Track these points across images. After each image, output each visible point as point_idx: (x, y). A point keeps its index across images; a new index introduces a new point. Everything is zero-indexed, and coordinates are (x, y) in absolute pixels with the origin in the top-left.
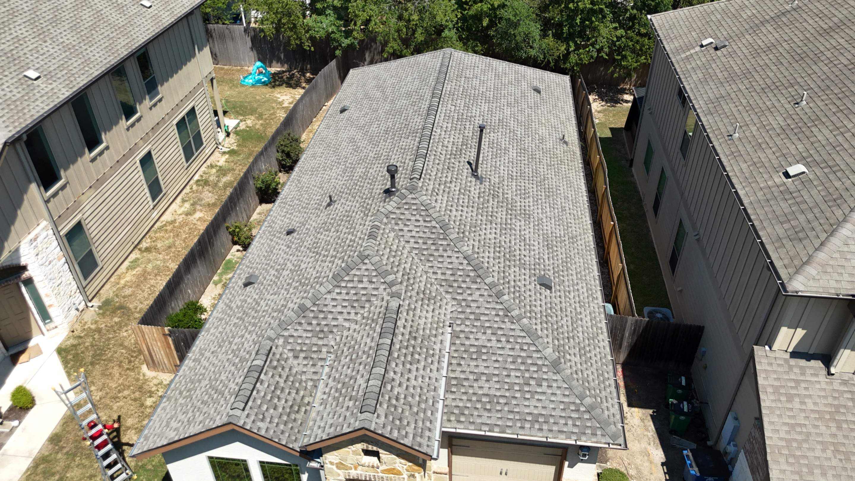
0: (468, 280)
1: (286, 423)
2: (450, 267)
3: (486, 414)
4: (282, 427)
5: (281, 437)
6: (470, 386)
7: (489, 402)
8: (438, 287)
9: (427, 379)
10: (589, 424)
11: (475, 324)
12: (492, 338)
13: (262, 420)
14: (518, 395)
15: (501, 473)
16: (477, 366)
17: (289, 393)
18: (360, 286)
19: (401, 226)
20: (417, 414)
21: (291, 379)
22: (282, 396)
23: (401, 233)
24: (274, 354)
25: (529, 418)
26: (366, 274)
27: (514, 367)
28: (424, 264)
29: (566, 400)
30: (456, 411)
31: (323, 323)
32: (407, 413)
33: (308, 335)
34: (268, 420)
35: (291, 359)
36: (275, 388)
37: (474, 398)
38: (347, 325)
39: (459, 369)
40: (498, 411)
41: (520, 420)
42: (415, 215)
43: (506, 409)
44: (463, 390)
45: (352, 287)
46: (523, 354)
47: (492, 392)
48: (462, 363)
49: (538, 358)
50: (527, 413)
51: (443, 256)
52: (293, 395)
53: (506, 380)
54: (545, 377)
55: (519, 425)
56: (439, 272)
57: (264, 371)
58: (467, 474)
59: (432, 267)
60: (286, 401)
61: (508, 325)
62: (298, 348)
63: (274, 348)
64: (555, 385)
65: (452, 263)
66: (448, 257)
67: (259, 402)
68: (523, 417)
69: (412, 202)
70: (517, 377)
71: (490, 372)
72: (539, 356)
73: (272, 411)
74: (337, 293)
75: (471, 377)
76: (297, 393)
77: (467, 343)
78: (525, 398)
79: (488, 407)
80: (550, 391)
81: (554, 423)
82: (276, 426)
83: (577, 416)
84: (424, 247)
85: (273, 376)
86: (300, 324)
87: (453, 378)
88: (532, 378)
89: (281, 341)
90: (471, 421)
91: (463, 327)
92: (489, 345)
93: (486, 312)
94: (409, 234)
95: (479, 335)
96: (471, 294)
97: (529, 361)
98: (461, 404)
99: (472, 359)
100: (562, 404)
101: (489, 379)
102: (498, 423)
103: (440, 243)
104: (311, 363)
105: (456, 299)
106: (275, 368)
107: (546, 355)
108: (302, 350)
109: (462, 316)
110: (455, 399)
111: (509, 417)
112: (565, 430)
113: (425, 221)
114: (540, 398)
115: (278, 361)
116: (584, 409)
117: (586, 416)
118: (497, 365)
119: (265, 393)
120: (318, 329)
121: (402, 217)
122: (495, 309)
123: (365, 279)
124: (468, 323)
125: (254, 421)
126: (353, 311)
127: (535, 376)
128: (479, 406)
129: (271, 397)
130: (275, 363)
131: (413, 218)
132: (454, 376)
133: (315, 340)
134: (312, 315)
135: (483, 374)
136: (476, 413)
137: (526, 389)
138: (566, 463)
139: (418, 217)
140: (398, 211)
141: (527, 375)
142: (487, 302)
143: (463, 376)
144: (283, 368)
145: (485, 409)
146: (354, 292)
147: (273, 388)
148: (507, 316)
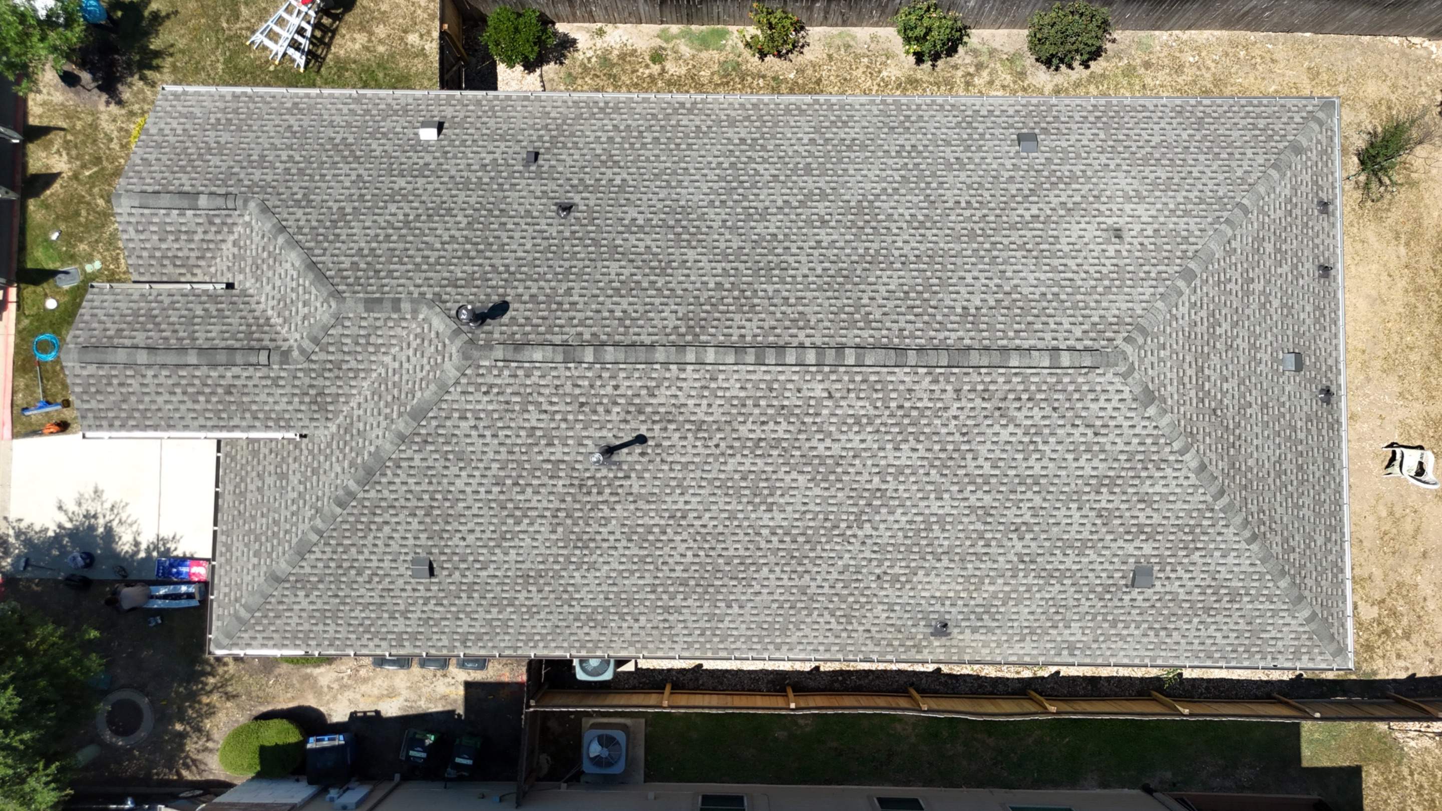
0: (353, 454)
1: (152, 257)
3: (232, 488)
4: (145, 254)
9: (177, 415)
13: (137, 231)
17: (191, 250)
19: (414, 345)
20: (121, 409)
21: (212, 246)
23: (404, 345)
24: (230, 216)
27: (270, 522)
29: (244, 587)
31: (265, 267)
32: (112, 398)
33: (253, 251)
34: (142, 237)
36: (186, 232)
39: (267, 453)
40: (234, 503)
43: (236, 513)
45: (298, 294)
46: (282, 534)
47: (249, 495)
50: (233, 538)
52: (193, 254)
56: (362, 412)
57: (198, 212)
60: (179, 249)
61: (308, 514)
63: (237, 213)
67: (155, 220)
73: (155, 237)
75: (261, 468)
76: (198, 258)
84: (390, 384)
85: (198, 224)
91: (305, 452)
94: (404, 359)
95: (298, 475)
101: (260, 490)
103: (395, 408)
105: (333, 441)
106: (212, 223)
108: (240, 248)
110: (243, 451)
114: (245, 555)
119: (171, 223)
120: (259, 261)
121: (426, 343)
124: (310, 459)
125: (129, 223)
127: (263, 549)
128: (238, 479)
129: (171, 232)
130: (217, 221)
131: (425, 361)
132: (261, 447)
133: (249, 261)
135: (264, 482)
139: (427, 368)
140: (433, 335)
147: (184, 229)
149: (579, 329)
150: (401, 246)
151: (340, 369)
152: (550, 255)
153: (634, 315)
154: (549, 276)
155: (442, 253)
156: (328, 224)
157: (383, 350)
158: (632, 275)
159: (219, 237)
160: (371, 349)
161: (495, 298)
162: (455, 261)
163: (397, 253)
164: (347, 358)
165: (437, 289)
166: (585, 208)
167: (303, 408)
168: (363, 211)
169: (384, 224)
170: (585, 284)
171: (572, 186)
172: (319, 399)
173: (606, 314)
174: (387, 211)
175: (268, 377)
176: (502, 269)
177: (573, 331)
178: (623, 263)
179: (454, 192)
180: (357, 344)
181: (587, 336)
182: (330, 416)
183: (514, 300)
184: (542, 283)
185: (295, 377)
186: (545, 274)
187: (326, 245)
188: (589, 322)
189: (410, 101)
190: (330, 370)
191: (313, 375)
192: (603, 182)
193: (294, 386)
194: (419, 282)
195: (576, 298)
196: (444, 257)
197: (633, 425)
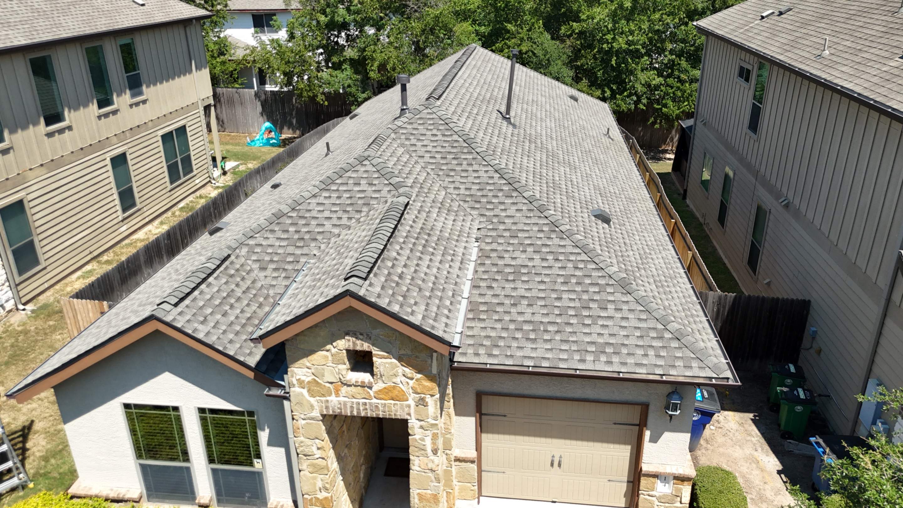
0: (500, 194)
2: (477, 181)
3: (530, 345)
4: (231, 336)
5: (228, 346)
6: (505, 312)
7: (533, 330)
8: (462, 203)
10: (679, 355)
11: (511, 242)
12: (534, 257)
13: (202, 323)
14: (573, 321)
15: (552, 465)
16: (515, 289)
17: (248, 305)
18: (357, 188)
19: (414, 141)
20: (430, 298)
21: (254, 291)
22: (236, 305)
23: (413, 148)
24: (232, 263)
25: (592, 348)
26: (365, 176)
27: (566, 289)
28: (443, 179)
29: (643, 325)
30: (487, 343)
31: (304, 230)
32: (415, 294)
33: (282, 244)
34: (212, 324)
35: (255, 272)
36: (228, 295)
37: (512, 326)
38: (336, 231)
39: (490, 292)
40: (546, 341)
41: (578, 351)
42: (431, 130)
43: (558, 337)
44: (496, 317)
45: (345, 191)
46: (578, 273)
47: (537, 318)
48: (493, 285)
49: (599, 277)
50: (588, 343)
51: (467, 171)
53: (556, 304)
54: (611, 298)
55: (577, 357)
56: (462, 187)
57: (215, 275)
58: (503, 470)
59: (454, 182)
60: (242, 311)
61: (557, 241)
62: (267, 258)
63: (233, 258)
64: (625, 307)
65: (479, 177)
66: (474, 171)
67: (201, 303)
68: (583, 348)
69: (428, 117)
70: (570, 299)
71: (533, 295)
72: (600, 275)
73: (219, 316)
74: (325, 197)
75: (507, 302)
77: (501, 262)
78: (583, 324)
79: (532, 336)
80: (618, 315)
81: (629, 354)
82: (223, 333)
83: (661, 345)
84: (443, 162)
85: (226, 283)
86: (272, 231)
87: (481, 303)
88: (593, 300)
89: (244, 250)
90: (509, 354)
91: (494, 246)
92: (530, 264)
93: (525, 228)
94: (424, 149)
95: (517, 254)
96: (505, 210)
97: (588, 281)
98: (493, 334)
99: (507, 280)
100: (639, 331)
101: (531, 303)
102: (547, 356)
103: (463, 156)
104: (283, 275)
105: (486, 215)
106: (232, 276)
107: (610, 273)
108: (272, 261)
109: (494, 234)
110: (485, 328)
111: (563, 348)
112: (645, 362)
113: (444, 135)
114: (605, 323)
115: (237, 270)
116: (670, 336)
117: (675, 344)
118: (543, 287)
119: (212, 297)
120: (296, 236)
121: (414, 132)
122: (537, 224)
123: (363, 182)
124: (501, 241)
125: (189, 321)
126: (345, 216)
127: (596, 297)
128: (519, 335)
129: (221, 303)
130: (232, 272)
131: (429, 133)
132: (483, 301)
133: (291, 249)
134: (290, 221)
135: (523, 297)
136: (515, 344)
137: (586, 313)
138: (647, 434)
139: (435, 132)
140: (409, 127)
141: (585, 297)
142: (527, 217)
143: (495, 301)
144: (243, 279)
145: (528, 339)
146: (348, 196)
147: (225, 294)
148: (555, 231)
159: (249, 282)
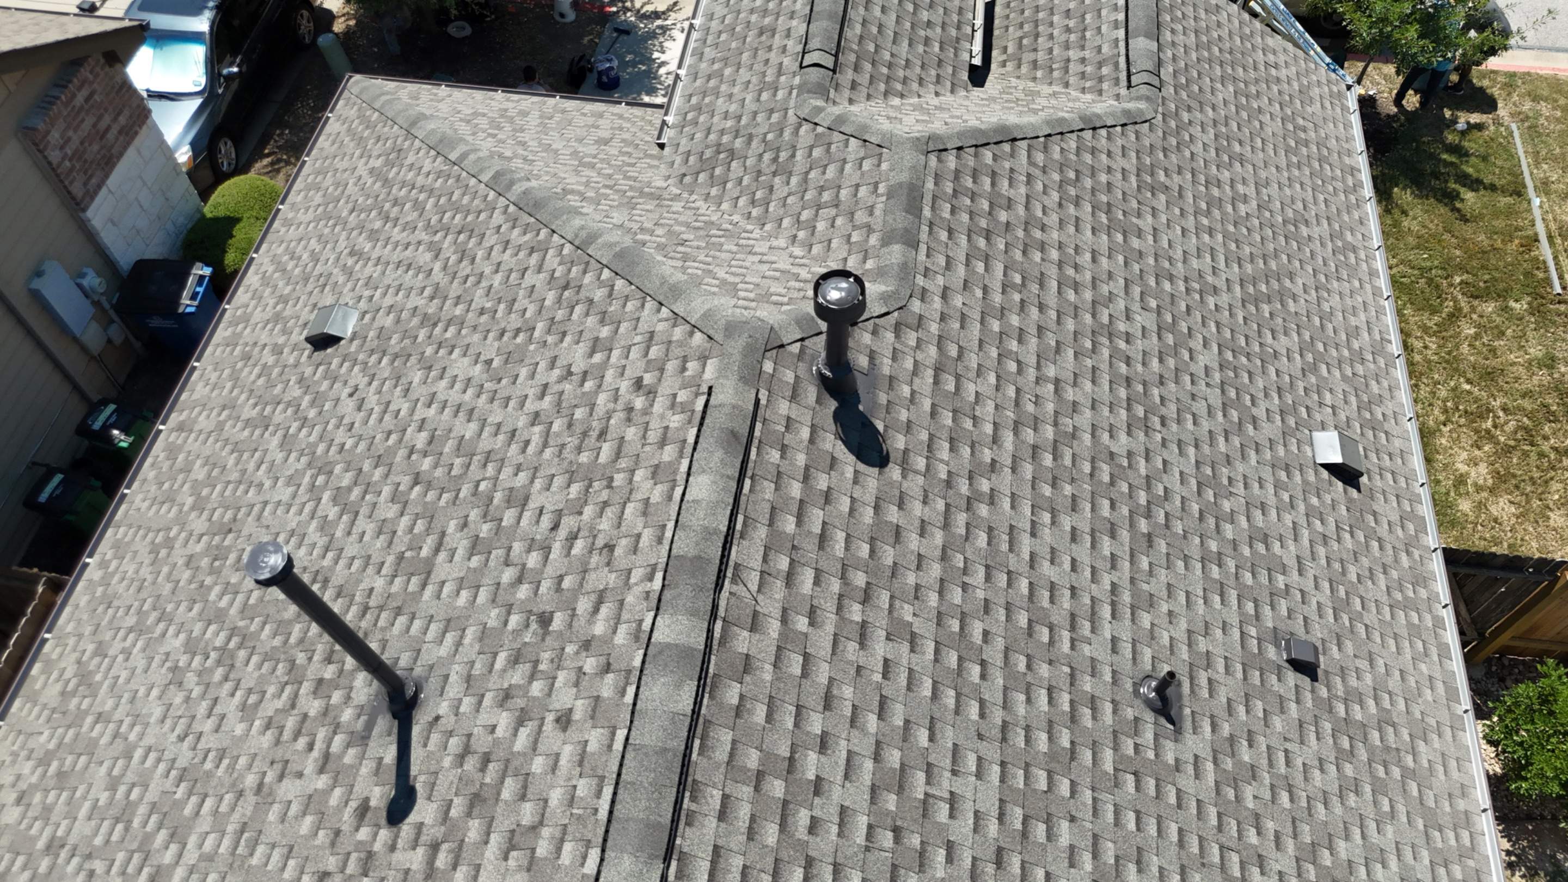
1: (1037, 9)
17: (1051, 51)
24: (1116, 85)
36: (1083, 38)
57: (1122, 44)
60: (1051, 37)
63: (1123, 91)
85: (1099, 49)
106: (1100, 65)
115: (1101, 80)
130: (1105, 71)
147: (1088, 34)
149: (774, 628)
150: (1051, 299)
151: (774, 174)
152: (1022, 619)
153: (803, 817)
154: (956, 596)
155: (1031, 373)
156: (1104, 199)
157: (801, 235)
158: (950, 847)
159: (1072, 80)
160: (805, 215)
161: (898, 442)
162: (1011, 392)
163: (1035, 288)
164: (794, 180)
165: (934, 328)
166: (1170, 758)
167: (712, 137)
168: (1136, 267)
169: (1105, 289)
170: (926, 690)
171: (1232, 740)
172: (722, 156)
173: (815, 724)
174: (1136, 307)
175: (780, 73)
176: (985, 486)
177: (771, 606)
178: (993, 828)
179: (1191, 451)
180: (822, 189)
181: (742, 641)
182: (687, 179)
183: (891, 483)
184: (935, 570)
185: (772, 111)
186: (965, 587)
187: (1056, 177)
188: (795, 664)
189: (1397, 443)
190: (775, 160)
191: (770, 137)
192: (1252, 837)
193: (755, 114)
194: (958, 301)
195: (880, 648)
196: (1020, 371)
197: (448, 778)
